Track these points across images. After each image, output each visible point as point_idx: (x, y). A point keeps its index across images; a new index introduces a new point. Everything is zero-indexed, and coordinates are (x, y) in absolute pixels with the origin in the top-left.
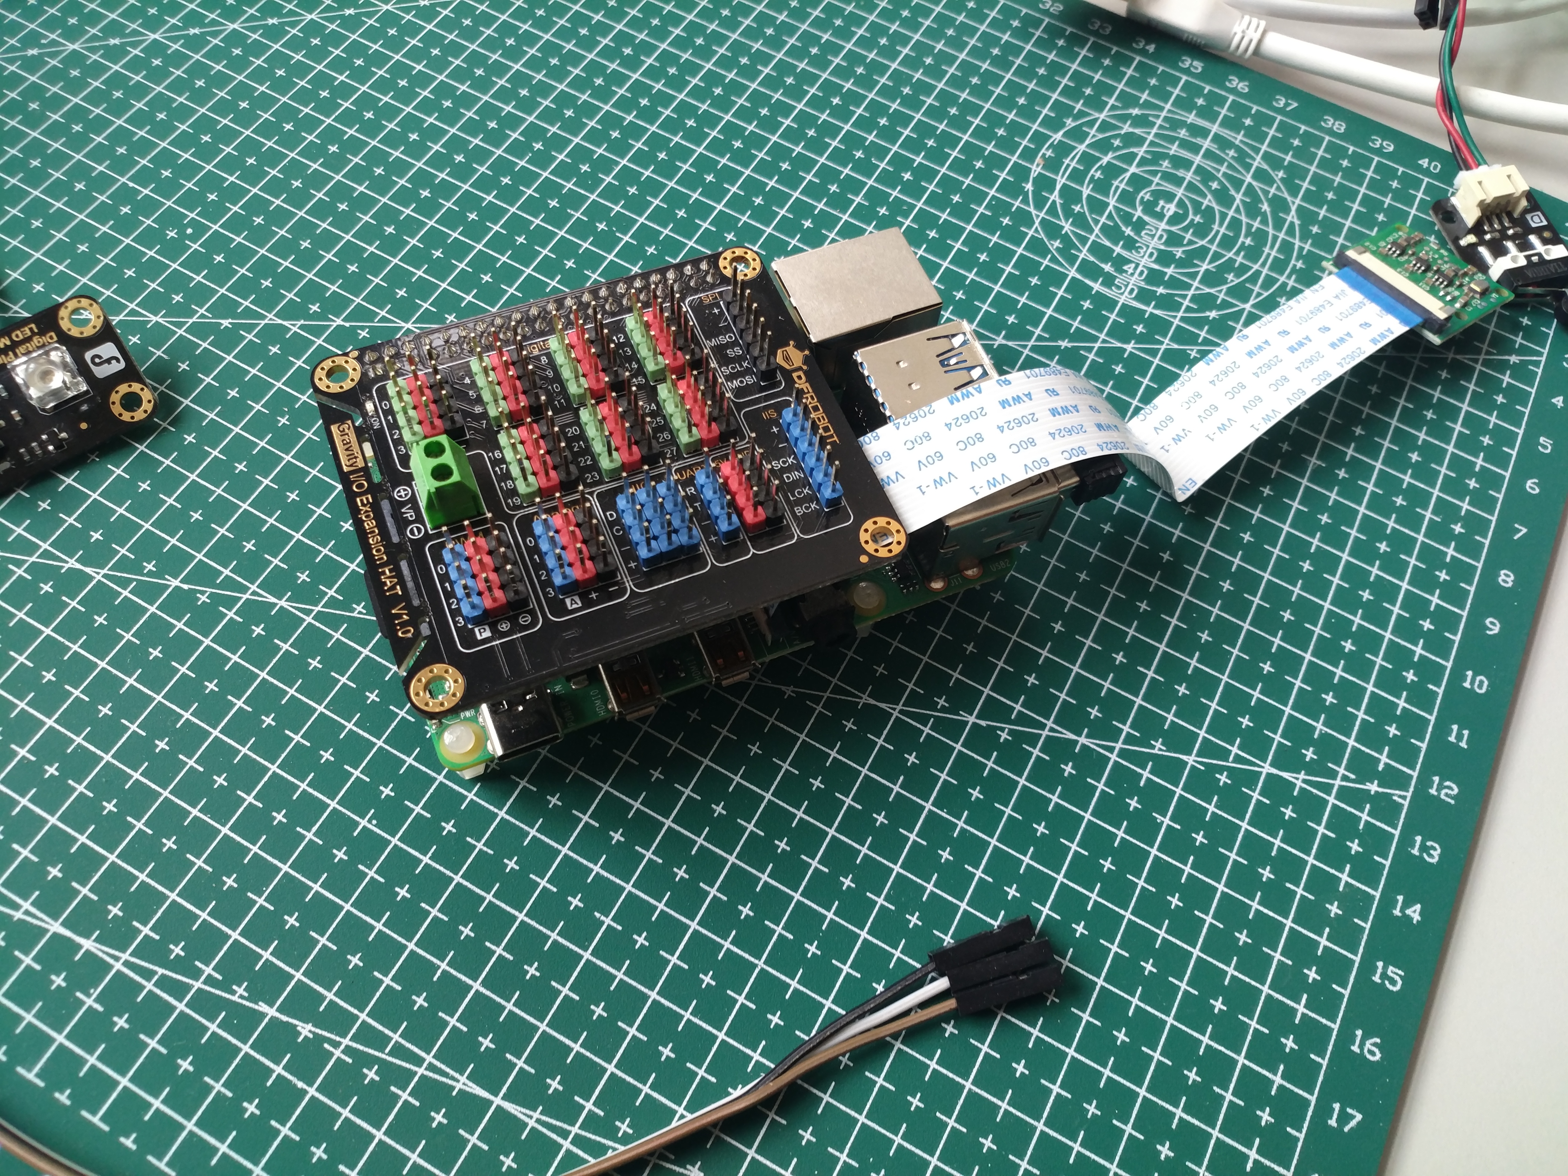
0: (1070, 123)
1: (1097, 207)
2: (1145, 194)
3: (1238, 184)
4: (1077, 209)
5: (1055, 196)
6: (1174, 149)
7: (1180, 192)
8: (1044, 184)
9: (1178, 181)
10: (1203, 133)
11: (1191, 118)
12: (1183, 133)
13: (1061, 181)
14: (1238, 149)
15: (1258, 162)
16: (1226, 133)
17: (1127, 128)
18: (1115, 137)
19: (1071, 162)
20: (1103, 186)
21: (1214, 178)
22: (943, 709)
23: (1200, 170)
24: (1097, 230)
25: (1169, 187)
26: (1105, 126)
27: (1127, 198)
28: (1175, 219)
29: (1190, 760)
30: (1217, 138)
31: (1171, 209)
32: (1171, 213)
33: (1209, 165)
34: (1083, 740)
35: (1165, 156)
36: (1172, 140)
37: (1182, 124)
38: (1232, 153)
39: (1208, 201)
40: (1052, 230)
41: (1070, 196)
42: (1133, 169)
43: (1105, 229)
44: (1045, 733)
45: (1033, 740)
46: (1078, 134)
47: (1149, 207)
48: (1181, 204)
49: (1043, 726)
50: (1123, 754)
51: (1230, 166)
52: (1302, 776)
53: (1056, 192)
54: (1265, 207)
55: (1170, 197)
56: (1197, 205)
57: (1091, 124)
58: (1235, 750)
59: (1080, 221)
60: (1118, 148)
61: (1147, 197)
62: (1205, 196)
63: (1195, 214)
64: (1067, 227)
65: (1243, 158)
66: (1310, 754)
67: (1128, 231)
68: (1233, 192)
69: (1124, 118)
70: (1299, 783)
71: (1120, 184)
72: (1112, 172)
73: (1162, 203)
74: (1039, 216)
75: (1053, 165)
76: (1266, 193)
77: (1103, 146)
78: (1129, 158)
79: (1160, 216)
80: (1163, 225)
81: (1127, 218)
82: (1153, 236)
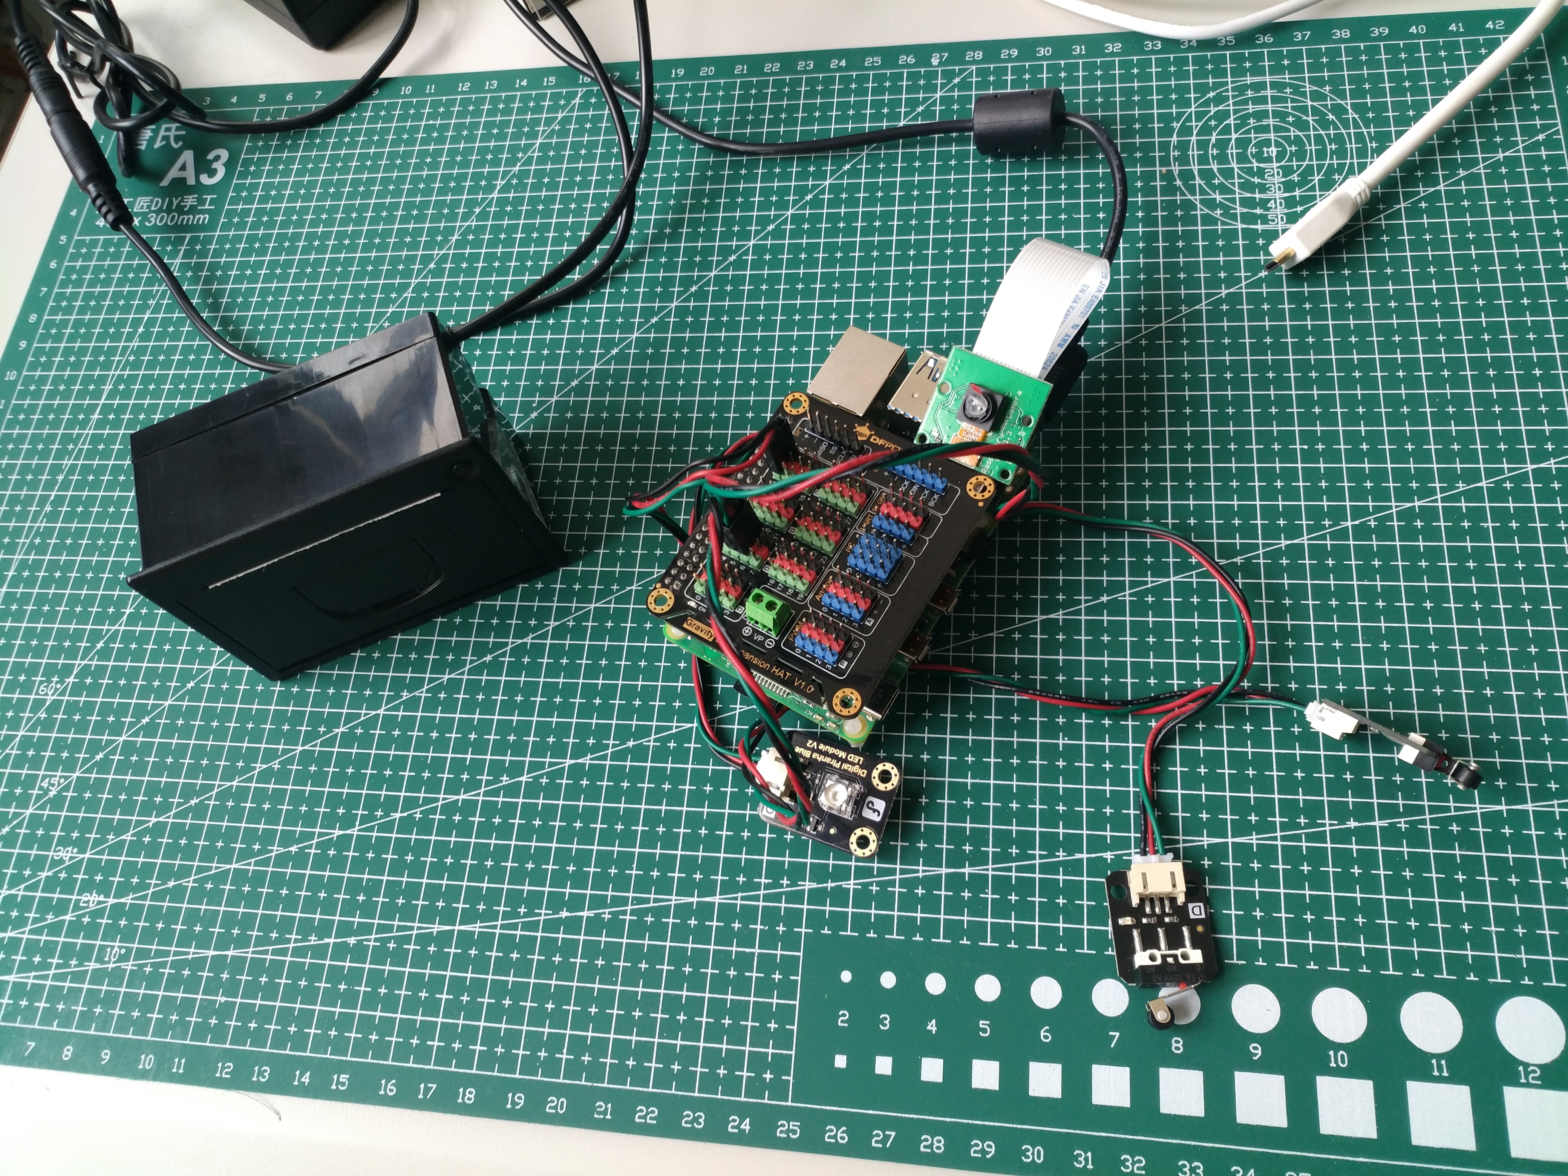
0: (1176, 125)
1: (1228, 174)
2: (1252, 150)
3: (1304, 110)
4: (1216, 182)
5: (1198, 181)
6: (1251, 108)
7: (1272, 136)
8: (1187, 176)
9: (1266, 129)
10: (1262, 86)
11: (1249, 80)
12: (1250, 93)
13: (1195, 168)
14: (1291, 86)
15: (1308, 88)
16: (1277, 78)
17: (1213, 110)
18: (1209, 119)
19: (1194, 152)
20: (1222, 158)
21: (1288, 114)
22: (1330, 526)
23: (1276, 114)
24: (1237, 190)
25: (1264, 136)
26: (1199, 116)
27: (1242, 158)
28: (1280, 156)
29: (1484, 484)
30: (1274, 85)
31: (1273, 151)
32: (1275, 154)
33: (1279, 107)
34: (1417, 504)
35: (1248, 116)
36: (1245, 102)
37: (1246, 87)
38: (1288, 90)
39: (1293, 132)
40: (1211, 204)
41: (1207, 175)
42: (1234, 136)
43: (1242, 186)
44: (1394, 510)
45: (1390, 517)
46: (1186, 131)
47: (1259, 157)
48: (1278, 144)
49: (1390, 507)
50: (1444, 500)
51: (1293, 100)
52: (1552, 461)
53: (1197, 178)
54: (1331, 117)
55: (1267, 144)
56: (1287, 139)
57: (1189, 118)
58: (1505, 466)
59: (1223, 189)
60: (1217, 126)
61: (1254, 150)
62: (1289, 130)
63: (1290, 146)
64: (1218, 197)
65: (1298, 90)
66: (1550, 447)
67: (1256, 180)
68: (1305, 118)
69: (1207, 103)
70: (1553, 466)
71: (1232, 151)
72: (1222, 145)
73: (1265, 149)
74: (1196, 199)
75: (1184, 159)
76: (1325, 106)
77: (1206, 130)
79: (1269, 160)
80: (1275, 165)
81: (1250, 171)
82: (1273, 175)
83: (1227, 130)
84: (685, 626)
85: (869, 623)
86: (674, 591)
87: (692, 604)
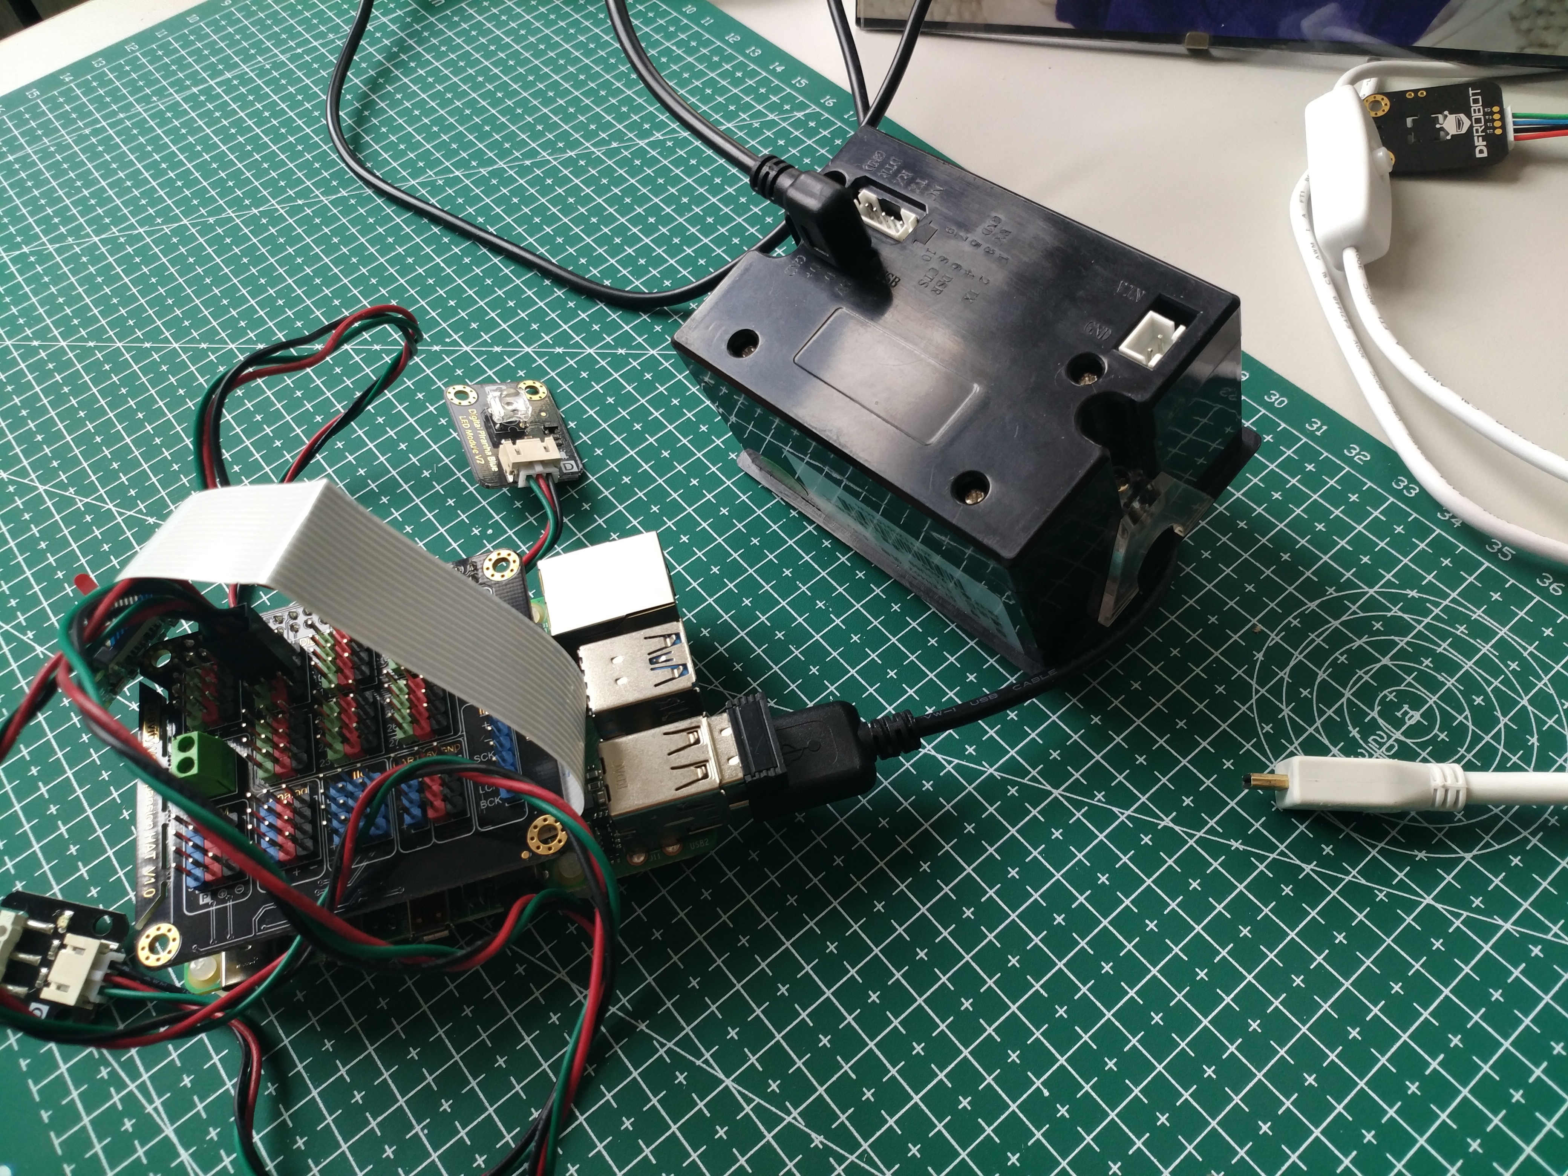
0: (1332, 592)
1: (1329, 696)
2: (1389, 694)
3: (1507, 704)
4: (1305, 693)
5: (1284, 674)
6: (1443, 647)
7: (1432, 700)
8: (1278, 656)
9: (1433, 685)
10: (1486, 634)
11: (1478, 614)
12: (1461, 630)
13: (1298, 657)
14: (1523, 662)
15: (1544, 683)
16: (1516, 641)
17: (1395, 611)
18: (1378, 618)
19: (1316, 638)
20: (1342, 674)
21: (1481, 692)
23: (1466, 679)
24: (1318, 723)
25: (1423, 692)
26: (1371, 604)
27: (1367, 693)
28: (1417, 731)
30: (1503, 645)
31: (1415, 717)
32: (1413, 722)
33: (1479, 674)
35: (1429, 653)
36: (1443, 635)
37: (1464, 619)
38: (1514, 666)
39: (1464, 718)
40: (1269, 711)
41: (1303, 676)
42: (1386, 661)
43: (1328, 724)
46: (1336, 607)
47: (1390, 708)
48: (1429, 715)
51: (1506, 682)
53: (1288, 669)
54: (1532, 739)
55: (1416, 703)
56: (1447, 719)
57: (1355, 598)
59: (1304, 708)
60: (1378, 633)
61: (1391, 697)
62: (1461, 711)
63: (1441, 730)
64: (1286, 711)
65: (1526, 675)
67: (1354, 733)
68: (1499, 714)
69: (1395, 599)
71: (1365, 675)
72: (1360, 659)
73: (1406, 707)
74: (1259, 691)
75: (1295, 637)
76: (1541, 723)
77: (1361, 626)
78: (1384, 648)
79: (1397, 723)
80: (1398, 735)
81: (1358, 717)
82: (1381, 745)
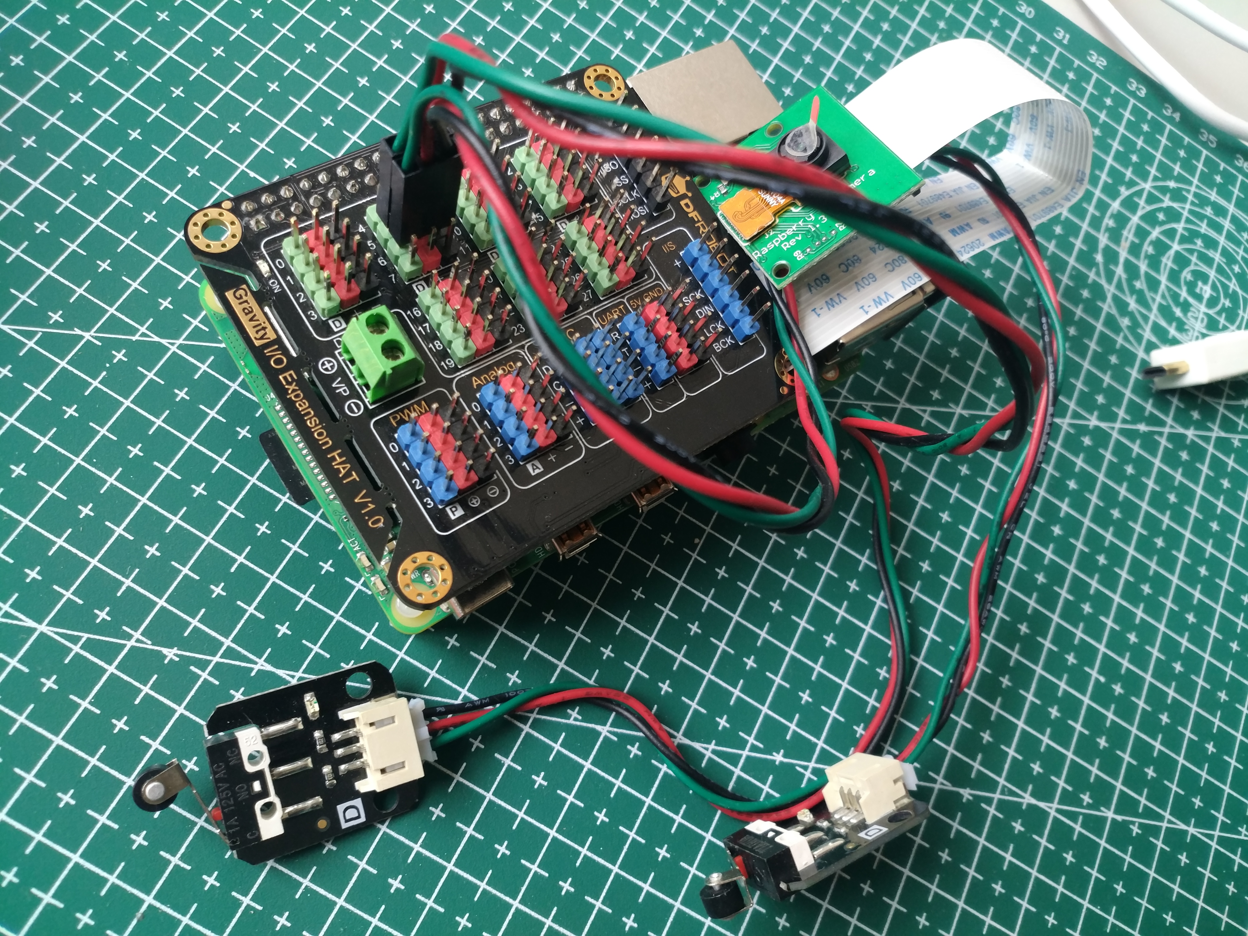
0: (1124, 192)
1: (1153, 284)
2: (1187, 274)
4: (1138, 285)
5: (1120, 271)
6: (1204, 227)
7: (1212, 274)
8: (1111, 256)
9: (1209, 262)
10: (1223, 212)
11: (1213, 195)
12: (1209, 211)
13: (1123, 254)
16: (1240, 215)
17: (1167, 202)
18: (1160, 210)
19: (1129, 234)
20: (1154, 262)
21: (1235, 261)
23: (1225, 253)
24: (1155, 309)
25: (1204, 268)
26: (1151, 198)
27: (1174, 277)
28: (1212, 302)
30: (1234, 219)
31: (1207, 291)
32: (1207, 295)
33: (1230, 247)
35: (1198, 235)
36: (1201, 217)
37: (1207, 201)
38: (1245, 235)
39: (1233, 284)
40: (1122, 307)
41: (1131, 271)
42: (1176, 246)
43: (1161, 309)
46: (1130, 205)
47: (1191, 287)
48: (1214, 286)
51: (1246, 250)
53: (1121, 266)
55: (1204, 278)
56: (1226, 289)
57: (1140, 194)
59: (1141, 299)
60: (1163, 222)
61: (1189, 277)
62: (1230, 279)
63: (1225, 298)
64: (1132, 304)
67: (1178, 312)
69: (1164, 191)
71: (1167, 261)
72: (1161, 247)
73: (1200, 284)
74: (1110, 290)
75: (1115, 236)
77: (1151, 219)
79: (1200, 298)
80: (1203, 308)
81: (1175, 297)
82: (1196, 318)
83: (1171, 233)
84: (229, 295)
85: (534, 469)
86: (246, 228)
87: (263, 267)
